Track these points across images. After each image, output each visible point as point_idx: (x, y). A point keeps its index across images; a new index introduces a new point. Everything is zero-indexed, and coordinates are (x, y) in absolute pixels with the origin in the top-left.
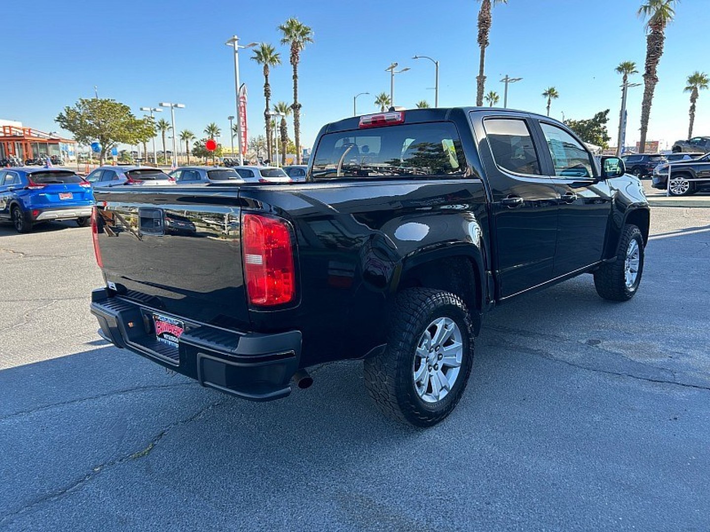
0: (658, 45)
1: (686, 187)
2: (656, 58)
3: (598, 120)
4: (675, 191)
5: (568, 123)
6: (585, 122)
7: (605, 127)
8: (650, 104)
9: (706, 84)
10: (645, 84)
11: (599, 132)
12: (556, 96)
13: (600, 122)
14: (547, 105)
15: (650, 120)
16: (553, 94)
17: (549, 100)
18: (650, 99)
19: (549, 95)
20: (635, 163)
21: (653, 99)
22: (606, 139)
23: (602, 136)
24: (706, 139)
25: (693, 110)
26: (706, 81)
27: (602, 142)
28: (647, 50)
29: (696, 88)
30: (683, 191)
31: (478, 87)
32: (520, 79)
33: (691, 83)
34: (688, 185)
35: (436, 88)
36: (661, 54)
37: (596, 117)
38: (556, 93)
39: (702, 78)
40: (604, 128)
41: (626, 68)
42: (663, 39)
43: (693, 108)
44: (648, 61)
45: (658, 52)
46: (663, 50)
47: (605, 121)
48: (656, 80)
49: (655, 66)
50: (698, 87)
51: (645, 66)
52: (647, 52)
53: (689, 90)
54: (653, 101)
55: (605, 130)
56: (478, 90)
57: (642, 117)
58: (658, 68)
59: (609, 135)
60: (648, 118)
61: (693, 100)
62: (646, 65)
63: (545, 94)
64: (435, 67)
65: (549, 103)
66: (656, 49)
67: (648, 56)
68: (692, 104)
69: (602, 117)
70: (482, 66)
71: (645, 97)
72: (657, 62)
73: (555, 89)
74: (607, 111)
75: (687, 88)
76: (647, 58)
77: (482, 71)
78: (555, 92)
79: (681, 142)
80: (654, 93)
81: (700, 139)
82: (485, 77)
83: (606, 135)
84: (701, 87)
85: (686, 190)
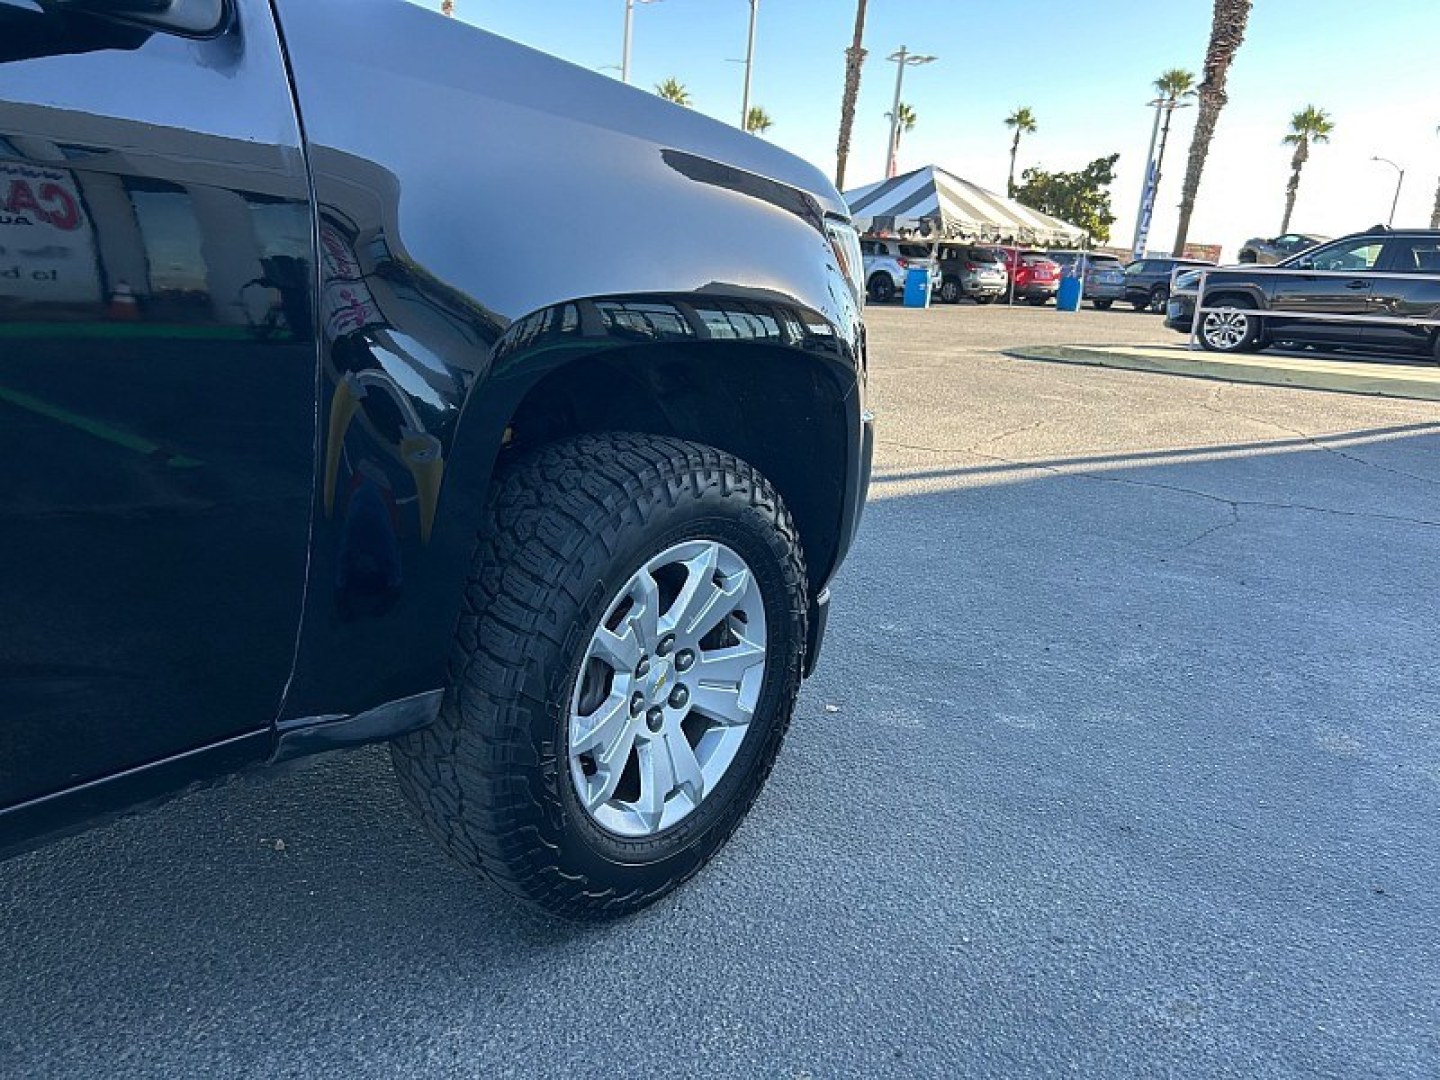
0: (1236, 22)
1: (1241, 333)
2: (1228, 51)
3: (1093, 175)
4: (1215, 339)
5: (1031, 174)
6: (1067, 178)
7: (1108, 193)
8: (1205, 152)
9: (1325, 134)
10: (1201, 105)
11: (1094, 202)
12: (1032, 129)
13: (1099, 179)
14: (1012, 145)
15: (1199, 189)
16: (1027, 124)
17: (1018, 135)
18: (1207, 142)
19: (1017, 126)
20: (1158, 277)
21: (1211, 142)
22: (1108, 220)
23: (1098, 212)
24: (1307, 239)
25: (1294, 186)
26: (1327, 127)
27: (1097, 225)
28: (1211, 30)
29: (1306, 139)
30: (1233, 340)
31: (848, 73)
32: (930, 59)
33: (1297, 129)
34: (1245, 328)
35: (748, 61)
36: (1241, 40)
37: (1091, 168)
38: (1033, 121)
39: (1320, 119)
40: (1104, 196)
41: (1174, 81)
42: (1247, 7)
43: (1294, 181)
44: (1211, 56)
45: (1234, 38)
46: (1245, 34)
47: (1107, 180)
48: (1223, 99)
49: (1225, 67)
50: (1310, 136)
51: (1203, 65)
52: (1212, 35)
53: (1291, 142)
54: (1212, 146)
55: (1106, 200)
56: (848, 80)
57: (1187, 179)
58: (1231, 73)
59: (1113, 211)
60: (1198, 183)
61: (1297, 164)
62: (1208, 63)
63: (1010, 121)
64: (750, 10)
65: (1016, 141)
66: (1230, 29)
67: (1213, 43)
68: (1293, 173)
69: (1102, 171)
70: (860, 24)
71: (1196, 134)
72: (1230, 60)
73: (1031, 112)
74: (1115, 158)
75: (1289, 138)
76: (1210, 48)
77: (858, 36)
78: (1030, 119)
79: (1257, 242)
80: (1216, 128)
81: (1295, 239)
82: (864, 52)
83: (1106, 210)
84: (1315, 139)
85: (1240, 338)
